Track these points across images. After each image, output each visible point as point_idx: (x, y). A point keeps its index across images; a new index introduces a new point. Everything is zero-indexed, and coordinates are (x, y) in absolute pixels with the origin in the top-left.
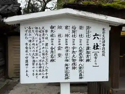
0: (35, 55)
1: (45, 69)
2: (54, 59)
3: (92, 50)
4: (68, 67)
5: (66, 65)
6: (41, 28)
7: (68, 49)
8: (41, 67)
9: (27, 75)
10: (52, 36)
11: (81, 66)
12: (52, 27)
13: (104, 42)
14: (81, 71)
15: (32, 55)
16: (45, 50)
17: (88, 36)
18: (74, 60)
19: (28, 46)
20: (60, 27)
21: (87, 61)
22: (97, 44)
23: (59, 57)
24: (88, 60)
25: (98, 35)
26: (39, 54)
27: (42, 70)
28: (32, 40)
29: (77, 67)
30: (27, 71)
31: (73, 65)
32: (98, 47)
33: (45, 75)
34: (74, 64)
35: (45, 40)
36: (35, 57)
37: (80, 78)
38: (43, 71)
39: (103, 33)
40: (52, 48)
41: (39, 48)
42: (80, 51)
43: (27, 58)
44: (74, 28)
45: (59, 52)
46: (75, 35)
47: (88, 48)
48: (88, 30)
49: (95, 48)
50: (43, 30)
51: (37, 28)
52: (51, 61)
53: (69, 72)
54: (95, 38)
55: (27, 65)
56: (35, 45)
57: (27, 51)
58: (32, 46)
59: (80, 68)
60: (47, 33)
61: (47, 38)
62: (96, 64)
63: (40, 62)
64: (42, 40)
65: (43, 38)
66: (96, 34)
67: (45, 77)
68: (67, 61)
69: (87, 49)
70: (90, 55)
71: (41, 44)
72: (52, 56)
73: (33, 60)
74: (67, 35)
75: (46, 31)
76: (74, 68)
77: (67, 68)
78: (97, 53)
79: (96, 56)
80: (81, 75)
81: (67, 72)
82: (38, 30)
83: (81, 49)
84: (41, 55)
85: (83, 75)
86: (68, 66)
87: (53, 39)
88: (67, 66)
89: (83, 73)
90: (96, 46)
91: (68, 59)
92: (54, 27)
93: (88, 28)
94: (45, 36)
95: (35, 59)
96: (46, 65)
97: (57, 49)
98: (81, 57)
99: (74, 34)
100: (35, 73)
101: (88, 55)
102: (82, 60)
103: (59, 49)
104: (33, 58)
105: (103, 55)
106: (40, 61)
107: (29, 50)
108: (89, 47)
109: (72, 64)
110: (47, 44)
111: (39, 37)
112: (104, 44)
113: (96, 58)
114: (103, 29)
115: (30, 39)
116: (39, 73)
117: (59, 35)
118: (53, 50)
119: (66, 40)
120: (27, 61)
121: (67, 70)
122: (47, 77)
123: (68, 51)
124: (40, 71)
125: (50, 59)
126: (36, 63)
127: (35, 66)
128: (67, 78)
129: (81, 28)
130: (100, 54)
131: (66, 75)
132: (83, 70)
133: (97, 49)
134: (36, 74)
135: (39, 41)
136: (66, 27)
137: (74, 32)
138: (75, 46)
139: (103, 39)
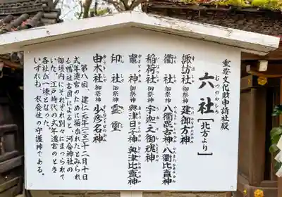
0: (59, 124)
1: (80, 159)
2: (102, 134)
3: (195, 114)
4: (137, 154)
5: (132, 150)
6: (72, 60)
7: (137, 111)
8: (71, 154)
9: (40, 171)
10: (97, 78)
11: (167, 152)
12: (98, 58)
13: (228, 94)
14: (169, 166)
15: (50, 124)
16: (81, 112)
17: (186, 80)
18: (150, 139)
19: (42, 104)
20: (117, 58)
21: (182, 141)
22: (209, 99)
23: (115, 129)
24: (185, 140)
25: (212, 77)
26: (67, 122)
27: (74, 160)
28: (51, 89)
29: (157, 156)
30: (40, 162)
31: (149, 149)
32: (212, 108)
33: (81, 173)
34: (152, 147)
35: (80, 88)
36: (58, 129)
37: (165, 181)
38: (75, 163)
39: (226, 71)
40: (97, 109)
41: (66, 108)
42: (168, 115)
43: (39, 130)
44: (152, 59)
45: (116, 118)
46: (153, 78)
47: (186, 110)
48: (185, 66)
49: (205, 110)
50: (76, 64)
51: (61, 60)
52: (95, 139)
53: (138, 166)
54: (204, 84)
55: (40, 147)
56: (58, 101)
57: (39, 116)
58: (50, 103)
59: (166, 158)
60: (87, 72)
61: (85, 85)
62: (205, 148)
63: (69, 141)
64: (74, 89)
65: (76, 84)
66: (207, 74)
67: (81, 178)
68: (135, 139)
69: (184, 112)
70: (192, 127)
71: (71, 99)
72: (97, 128)
73: (54, 135)
74: (134, 78)
75: (84, 68)
76: (151, 158)
77: (134, 158)
78: (208, 122)
79: (207, 130)
80: (167, 174)
81: (135, 166)
83: (168, 111)
84: (72, 125)
85: (172, 175)
86: (135, 152)
87: (100, 88)
88: (133, 153)
89: (172, 170)
90: (207, 103)
91: (136, 135)
92: (101, 58)
93: (187, 58)
94: (82, 80)
95: (59, 134)
96: (82, 149)
97: (108, 111)
98: (167, 132)
99: (150, 74)
100: (58, 166)
101: (185, 127)
102: (170, 139)
103: (115, 110)
104: (54, 131)
105: (225, 126)
106: (70, 138)
107: (43, 112)
108: (188, 107)
109: (147, 149)
110: (85, 99)
111: (66, 82)
112: (227, 99)
113: (205, 134)
114: (226, 63)
115: (46, 86)
116: (66, 166)
117: (116, 78)
118: (101, 113)
119: (133, 88)
120: (39, 139)
121: (135, 162)
122: (85, 177)
123: (137, 116)
124: (70, 162)
125: (92, 134)
126: (60, 143)
127: (58, 150)
128: (134, 182)
129: (169, 59)
130: (215, 127)
131: (133, 173)
132: (172, 163)
133: (209, 111)
134: (61, 169)
135: (66, 91)
136: (133, 58)
137: (153, 70)
138: (153, 104)
139: (225, 87)
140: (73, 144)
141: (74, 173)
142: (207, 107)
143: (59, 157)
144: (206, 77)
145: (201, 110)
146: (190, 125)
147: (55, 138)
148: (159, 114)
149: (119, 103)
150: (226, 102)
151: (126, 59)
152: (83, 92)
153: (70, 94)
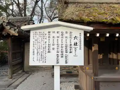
0: (39, 48)
1: (44, 57)
2: (50, 51)
3: (73, 46)
5: (57, 55)
6: (43, 32)
8: (42, 56)
9: (33, 60)
10: (49, 37)
11: (66, 55)
12: (49, 32)
13: (81, 41)
15: (37, 48)
16: (45, 45)
17: (71, 38)
18: (62, 52)
19: (35, 43)
20: (54, 32)
22: (76, 42)
23: (53, 50)
24: (71, 52)
25: (77, 37)
27: (42, 58)
28: (37, 40)
29: (64, 56)
30: (34, 58)
33: (44, 61)
34: (62, 54)
35: (45, 39)
36: (39, 50)
37: (66, 63)
39: (80, 36)
40: (49, 45)
41: (41, 44)
42: (66, 46)
43: (34, 50)
44: (62, 33)
45: (53, 47)
47: (71, 45)
48: (70, 34)
52: (48, 52)
53: (59, 59)
54: (75, 39)
55: (34, 54)
56: (39, 42)
57: (34, 46)
58: (37, 43)
59: (66, 57)
60: (46, 35)
61: (46, 39)
62: (76, 54)
64: (43, 40)
65: (44, 38)
68: (58, 52)
71: (42, 42)
72: (49, 49)
74: (58, 37)
75: (46, 34)
76: (62, 57)
77: (58, 57)
78: (76, 48)
80: (66, 61)
82: (41, 34)
83: (66, 45)
84: (42, 49)
85: (67, 61)
87: (49, 39)
89: (67, 60)
95: (39, 51)
96: (45, 55)
98: (66, 50)
99: (62, 36)
100: (38, 59)
101: (71, 49)
102: (67, 52)
103: (53, 45)
105: (80, 49)
108: (71, 44)
110: (46, 42)
111: (41, 38)
113: (76, 51)
114: (80, 34)
116: (40, 59)
117: (54, 37)
118: (50, 46)
119: (58, 40)
120: (34, 52)
122: (45, 62)
123: (59, 46)
124: (41, 58)
125: (47, 51)
126: (39, 53)
127: (38, 55)
128: (58, 63)
129: (66, 32)
130: (78, 49)
131: (57, 61)
133: (76, 45)
135: (41, 40)
136: (58, 32)
137: (62, 35)
138: (63, 43)
139: (80, 39)
140: (42, 53)
141: (43, 61)
142: (76, 44)
143: (39, 57)
144: (75, 37)
148: (64, 46)
149: (54, 43)
150: (80, 43)
151: (56, 32)
152: (45, 40)
153: (42, 41)
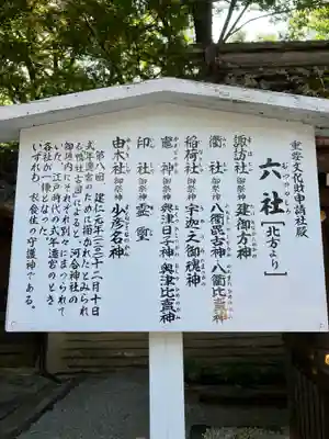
0: (61, 233)
1: (89, 284)
2: (123, 245)
3: (257, 216)
4: (174, 275)
5: (166, 268)
6: (84, 145)
7: (173, 213)
8: (76, 275)
10: (118, 169)
11: (218, 271)
12: (119, 143)
13: (302, 186)
14: (222, 293)
15: (48, 232)
16: (92, 215)
17: (241, 168)
18: (193, 251)
19: (39, 204)
20: (145, 142)
21: (240, 255)
22: (275, 194)
23: (142, 238)
24: (244, 253)
25: (278, 165)
26: (73, 228)
27: (80, 285)
28: (52, 184)
29: (204, 278)
30: (30, 288)
31: (191, 267)
32: (280, 206)
33: (90, 305)
34: (196, 264)
35: (94, 182)
36: (60, 239)
37: (216, 318)
38: (82, 289)
39: (296, 156)
40: (117, 210)
41: (72, 210)
42: (216, 217)
43: (32, 241)
44: (193, 144)
45: (144, 221)
46: (194, 167)
47: (243, 210)
48: (239, 149)
49: (270, 210)
50: (90, 150)
51: (69, 146)
52: (113, 252)
53: (174, 293)
54: (266, 173)
55: (31, 266)
56: (62, 199)
57: (33, 221)
58: (50, 203)
59: (217, 280)
60: (104, 161)
61: (100, 177)
62: (275, 264)
63: (75, 257)
64: (84, 183)
65: (88, 177)
66: (270, 160)
67: (90, 312)
68: (170, 253)
69: (240, 213)
70: (254, 234)
71: (81, 196)
72: (116, 238)
73: (52, 249)
74: (169, 168)
75: (101, 155)
76: (194, 280)
77: (169, 281)
78: (277, 227)
79: (275, 237)
81: (170, 294)
82: (75, 152)
83: (217, 211)
84: (80, 233)
85: (227, 306)
86: (171, 271)
87: (121, 181)
88: (167, 273)
89: (226, 300)
90: (273, 200)
91: (172, 246)
92: (124, 142)
93: (241, 141)
94: (96, 172)
96: (93, 268)
97: (133, 212)
98: (217, 241)
99: (191, 160)
100: (57, 294)
101: (243, 233)
102: (222, 252)
103: (142, 211)
104: (53, 242)
105: (301, 233)
106: (76, 252)
107: (40, 215)
108: (246, 206)
109: (188, 266)
110: (100, 198)
111: (74, 174)
112: (301, 193)
113: (274, 244)
114: (295, 145)
115: (45, 181)
116: (68, 294)
117: (143, 168)
118: (122, 215)
119: (166, 181)
120: (32, 253)
121: (170, 287)
122: (96, 312)
123: (174, 219)
124: (74, 287)
125: (108, 246)
126: (60, 260)
127: (58, 271)
128: (170, 318)
129: (216, 141)
130: (288, 232)
131: (167, 304)
132: (226, 287)
133: (277, 210)
134: (61, 299)
135: (74, 185)
136: (167, 142)
137: (194, 156)
138: (195, 202)
139: (296, 177)
140: (80, 261)
141: (80, 305)
142: (273, 204)
143: (57, 282)
144: (270, 163)
145: (265, 209)
146: (250, 231)
147: (55, 251)
148: (204, 215)
149: (148, 202)
150: (300, 198)
151: (157, 142)
152: (98, 187)
153: (79, 190)
